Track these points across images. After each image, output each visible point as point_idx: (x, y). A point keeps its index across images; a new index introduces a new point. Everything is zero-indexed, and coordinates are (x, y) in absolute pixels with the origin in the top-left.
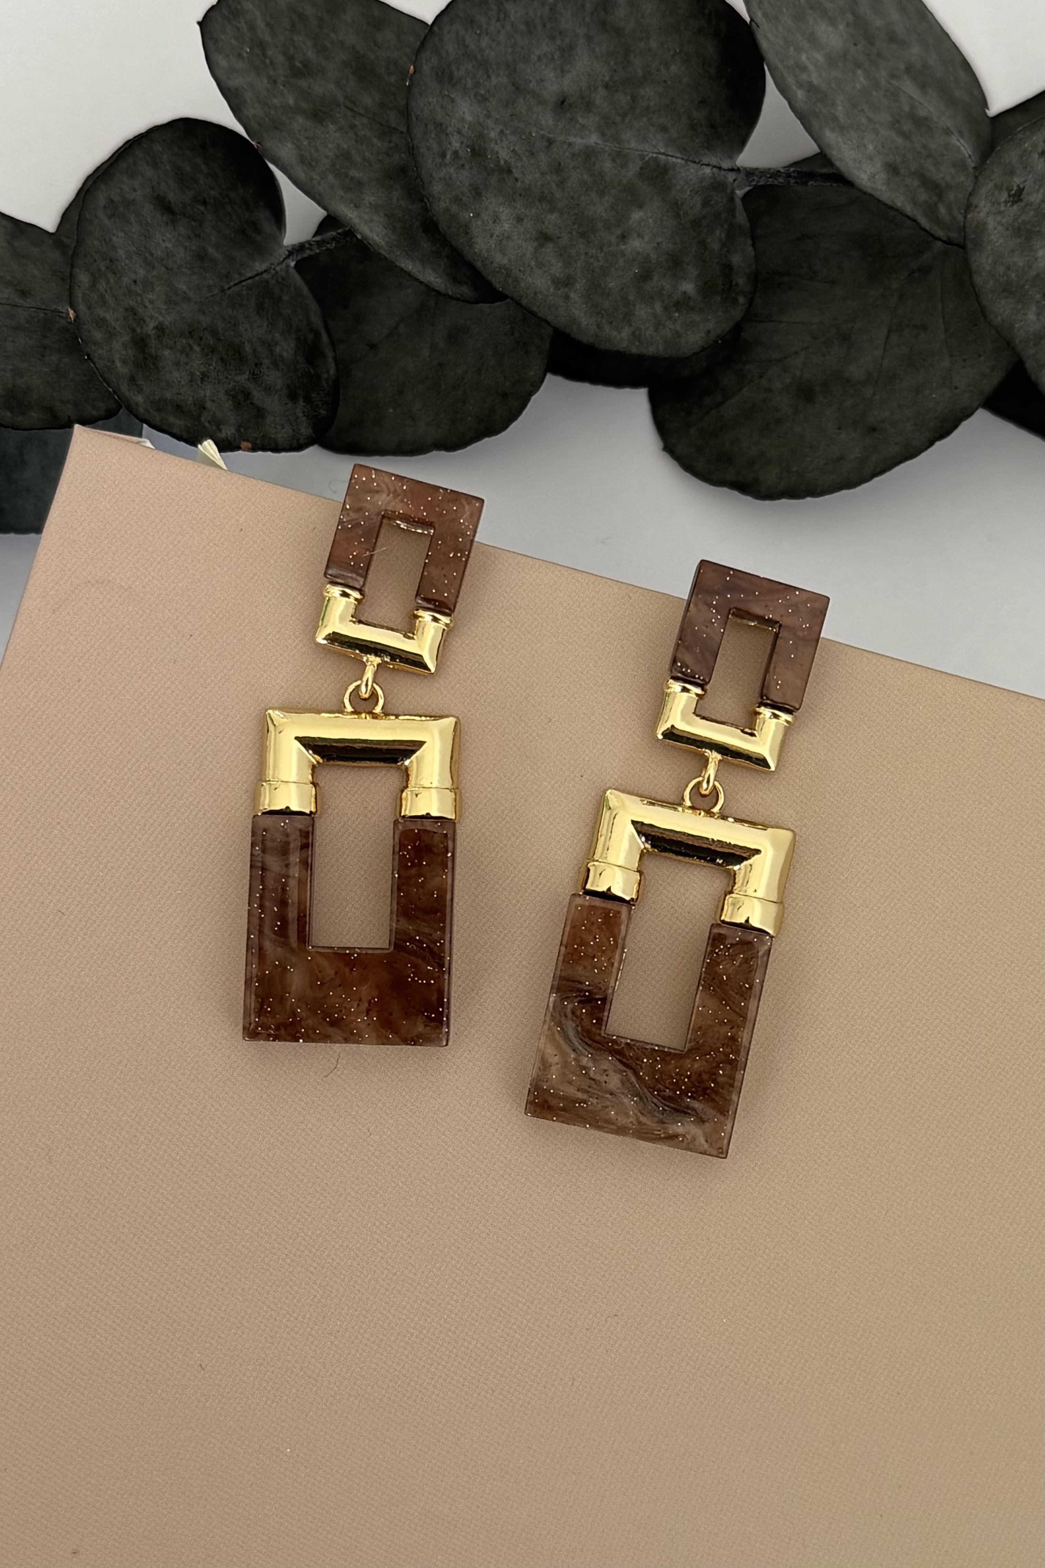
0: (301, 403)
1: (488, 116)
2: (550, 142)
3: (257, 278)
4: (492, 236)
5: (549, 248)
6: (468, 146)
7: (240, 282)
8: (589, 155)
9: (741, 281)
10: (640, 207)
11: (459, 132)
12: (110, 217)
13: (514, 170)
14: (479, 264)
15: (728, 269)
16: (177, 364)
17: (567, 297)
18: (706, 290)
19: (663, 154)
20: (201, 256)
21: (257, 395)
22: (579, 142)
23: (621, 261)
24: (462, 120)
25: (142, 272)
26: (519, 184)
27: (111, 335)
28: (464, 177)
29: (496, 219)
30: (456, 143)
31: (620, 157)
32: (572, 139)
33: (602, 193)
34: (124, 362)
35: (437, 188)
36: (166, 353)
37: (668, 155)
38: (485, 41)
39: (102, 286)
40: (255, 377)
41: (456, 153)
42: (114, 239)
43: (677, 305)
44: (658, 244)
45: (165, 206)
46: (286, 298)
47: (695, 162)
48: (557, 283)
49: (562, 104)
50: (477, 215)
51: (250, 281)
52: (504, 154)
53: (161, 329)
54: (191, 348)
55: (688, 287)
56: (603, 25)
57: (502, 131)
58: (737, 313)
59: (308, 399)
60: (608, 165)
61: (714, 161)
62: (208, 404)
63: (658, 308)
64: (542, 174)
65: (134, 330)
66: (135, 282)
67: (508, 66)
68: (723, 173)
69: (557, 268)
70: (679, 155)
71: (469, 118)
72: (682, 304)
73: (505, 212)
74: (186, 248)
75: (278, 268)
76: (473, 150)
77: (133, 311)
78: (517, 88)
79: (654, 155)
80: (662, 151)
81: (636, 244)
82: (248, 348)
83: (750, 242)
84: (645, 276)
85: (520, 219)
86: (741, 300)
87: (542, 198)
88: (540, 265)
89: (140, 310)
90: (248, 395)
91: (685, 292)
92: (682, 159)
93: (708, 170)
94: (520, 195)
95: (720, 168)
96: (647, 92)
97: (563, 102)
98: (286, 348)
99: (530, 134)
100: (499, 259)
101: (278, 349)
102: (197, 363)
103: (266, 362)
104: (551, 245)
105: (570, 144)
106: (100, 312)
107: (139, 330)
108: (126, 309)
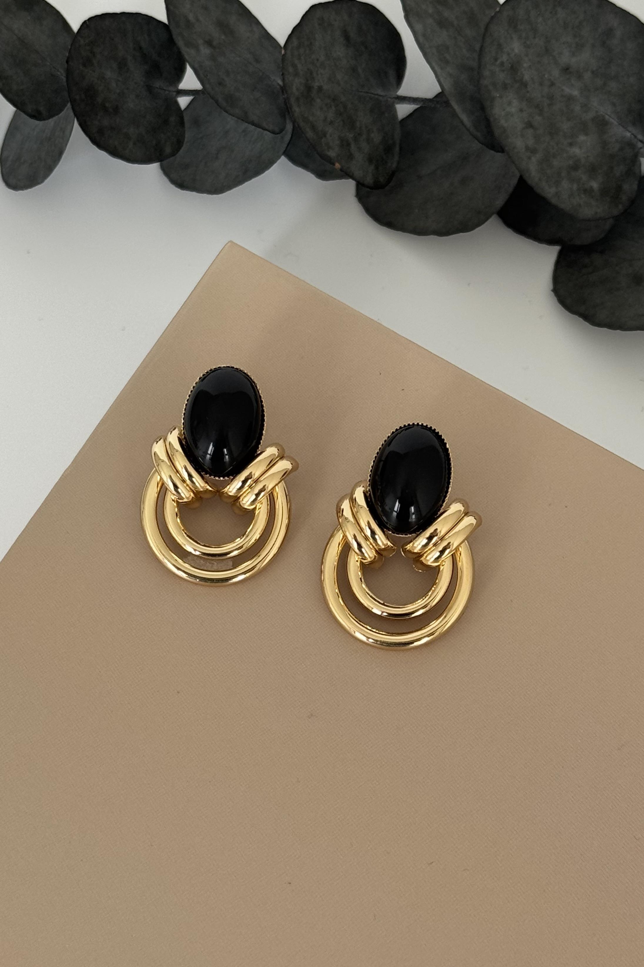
0: (372, 167)
1: (527, 55)
2: (552, 84)
3: (376, 97)
4: (504, 110)
5: (530, 131)
6: (510, 63)
7: (367, 93)
8: (570, 99)
9: (624, 198)
10: (587, 134)
11: (509, 54)
12: (319, 24)
13: (528, 87)
14: (492, 119)
15: (619, 189)
16: (321, 109)
17: (529, 158)
18: (604, 192)
19: (608, 115)
20: (354, 70)
21: (353, 147)
22: (567, 90)
23: (565, 155)
24: (513, 50)
25: (322, 58)
26: (528, 95)
27: (296, 74)
28: (502, 76)
29: (510, 103)
30: (505, 58)
31: (585, 107)
32: (564, 88)
33: (569, 120)
34: (297, 89)
35: (487, 73)
36: (318, 100)
37: (610, 117)
38: (540, 19)
39: (302, 51)
40: (356, 139)
41: (502, 64)
42: (317, 36)
43: (585, 191)
44: (588, 156)
45: (347, 38)
46: (386, 115)
47: (623, 127)
48: (527, 148)
49: (566, 70)
50: (501, 97)
51: (373, 96)
52: (527, 77)
53: (320, 89)
54: (331, 107)
55: (595, 185)
56: (603, 44)
57: (530, 66)
58: (615, 212)
59: (377, 168)
60: (577, 108)
61: (634, 132)
62: (328, 136)
63: (575, 187)
64: (543, 96)
65: (307, 80)
66: (318, 60)
67: (547, 38)
68: (636, 140)
69: (531, 142)
70: (617, 119)
71: (516, 51)
72: (588, 192)
73: (515, 103)
74: (348, 61)
75: (389, 99)
76: (512, 67)
77: (311, 73)
78: (547, 50)
79: (604, 114)
80: (609, 114)
81: (576, 151)
82: (358, 124)
83: (636, 182)
84: (575, 167)
85: (521, 110)
86: (620, 207)
87: (537, 106)
88: (522, 136)
89: (315, 75)
90: (349, 145)
91: (591, 187)
92: (618, 122)
93: (628, 134)
94: (527, 100)
95: (635, 137)
96: (613, 85)
97: (567, 69)
98: (377, 137)
99: (544, 75)
100: (503, 122)
101: (372, 135)
102: (331, 115)
103: (364, 136)
104: (532, 130)
105: (563, 90)
106: (296, 62)
107: (310, 82)
108: (308, 69)
